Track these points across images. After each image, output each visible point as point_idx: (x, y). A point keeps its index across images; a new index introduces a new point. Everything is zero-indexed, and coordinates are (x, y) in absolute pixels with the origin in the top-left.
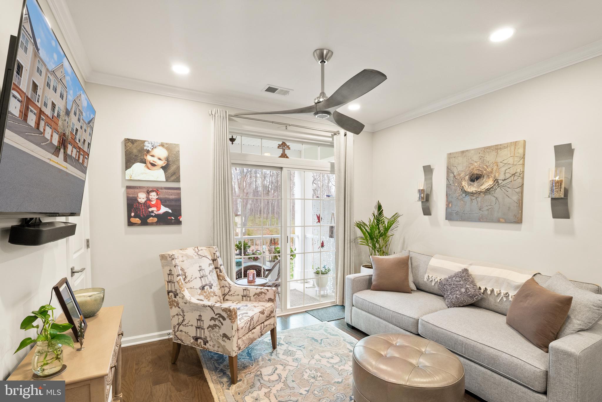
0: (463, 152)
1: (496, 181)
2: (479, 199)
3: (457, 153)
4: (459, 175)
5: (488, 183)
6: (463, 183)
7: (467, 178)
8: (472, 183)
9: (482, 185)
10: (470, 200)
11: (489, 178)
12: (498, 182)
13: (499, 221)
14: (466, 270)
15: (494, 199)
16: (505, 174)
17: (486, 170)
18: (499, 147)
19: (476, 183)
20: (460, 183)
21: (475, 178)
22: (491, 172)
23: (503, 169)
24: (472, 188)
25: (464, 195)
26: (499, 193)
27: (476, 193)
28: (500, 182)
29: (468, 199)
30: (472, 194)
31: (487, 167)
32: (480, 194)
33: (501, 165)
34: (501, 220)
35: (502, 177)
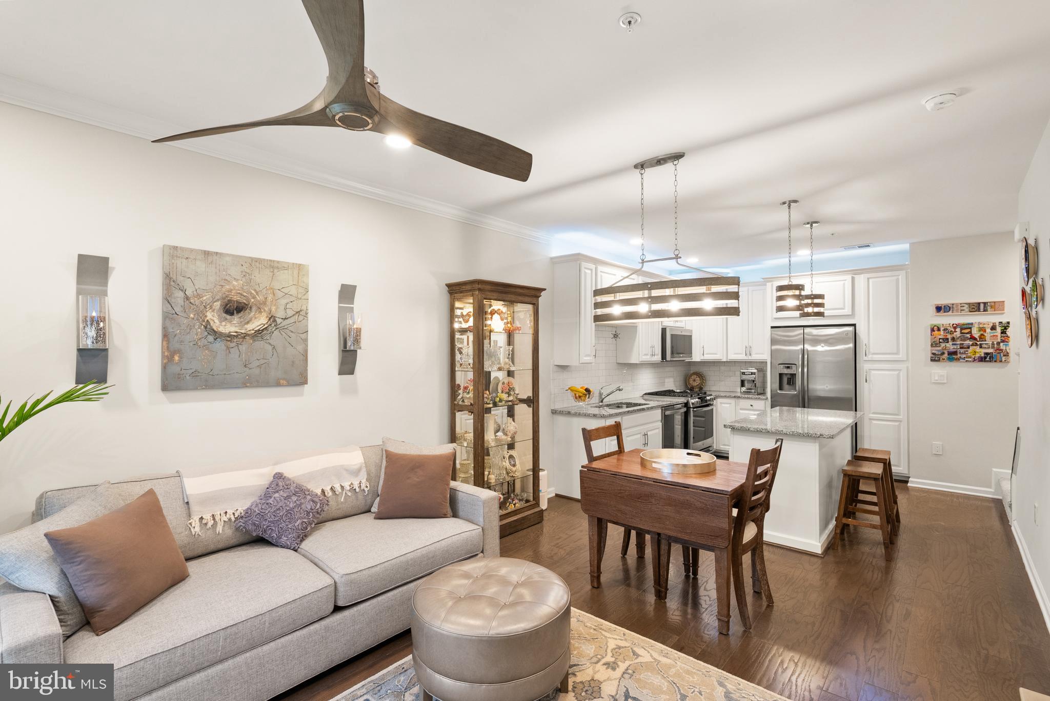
0: (207, 254)
1: (272, 318)
2: (243, 348)
3: (192, 250)
4: (199, 296)
5: (258, 322)
6: (209, 315)
7: (217, 305)
8: (228, 317)
9: (248, 323)
10: (224, 348)
11: (260, 312)
12: (275, 321)
13: (278, 384)
14: (279, 476)
15: (270, 348)
16: (285, 309)
17: (254, 298)
18: (276, 265)
19: (236, 319)
20: (201, 315)
21: (233, 309)
22: (264, 303)
23: (283, 302)
24: (230, 326)
25: (211, 338)
26: (276, 337)
27: (237, 336)
28: (279, 321)
29: (220, 346)
30: (229, 337)
31: (257, 293)
32: (244, 338)
33: (280, 294)
34: (282, 382)
35: (280, 314)
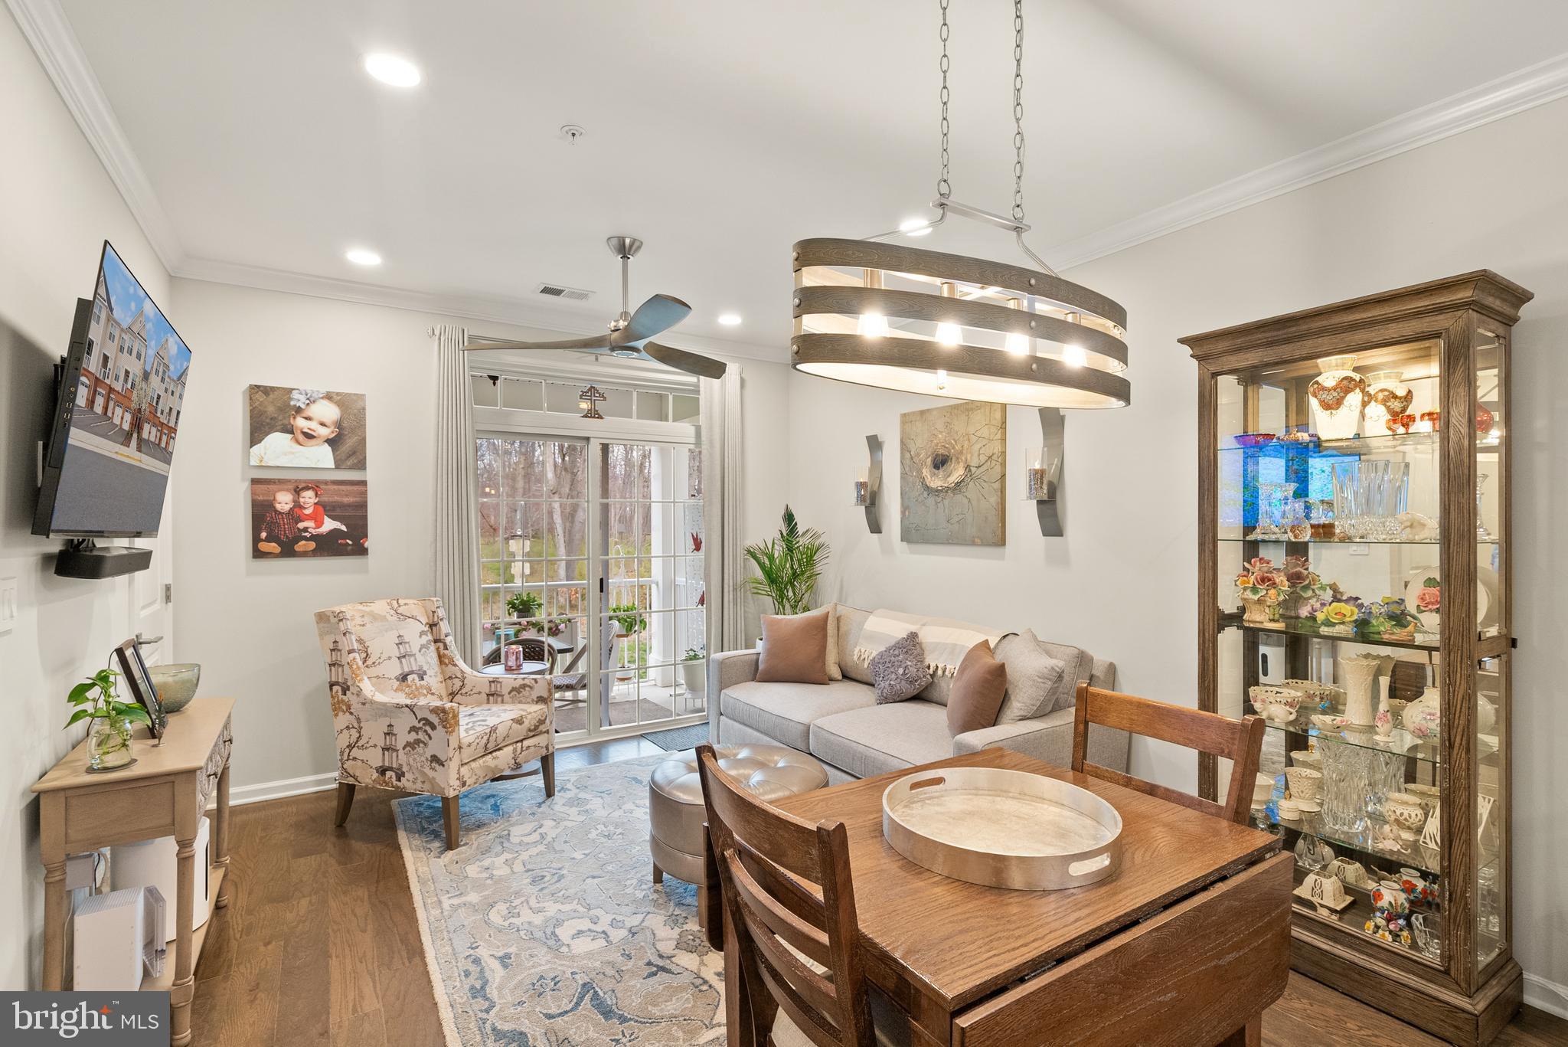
0: (922, 413)
1: (968, 468)
2: (946, 502)
3: (914, 413)
4: (918, 455)
5: (957, 473)
6: (924, 471)
7: (929, 461)
8: (936, 471)
9: (949, 476)
10: (933, 503)
11: (959, 463)
12: (970, 471)
13: (973, 544)
14: (913, 636)
15: (966, 501)
16: (979, 455)
17: (954, 448)
18: (970, 406)
19: (941, 473)
20: (920, 472)
21: (940, 462)
22: (961, 452)
23: (976, 447)
24: (936, 483)
25: (926, 493)
26: (971, 490)
27: (941, 491)
28: (973, 470)
29: (931, 501)
30: (937, 492)
31: (956, 442)
32: (947, 492)
33: (974, 439)
34: (976, 540)
35: (974, 463)
